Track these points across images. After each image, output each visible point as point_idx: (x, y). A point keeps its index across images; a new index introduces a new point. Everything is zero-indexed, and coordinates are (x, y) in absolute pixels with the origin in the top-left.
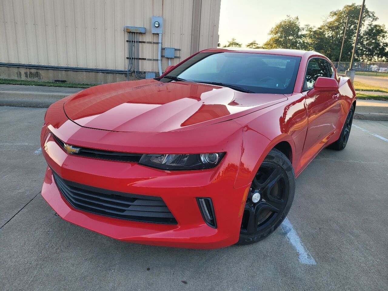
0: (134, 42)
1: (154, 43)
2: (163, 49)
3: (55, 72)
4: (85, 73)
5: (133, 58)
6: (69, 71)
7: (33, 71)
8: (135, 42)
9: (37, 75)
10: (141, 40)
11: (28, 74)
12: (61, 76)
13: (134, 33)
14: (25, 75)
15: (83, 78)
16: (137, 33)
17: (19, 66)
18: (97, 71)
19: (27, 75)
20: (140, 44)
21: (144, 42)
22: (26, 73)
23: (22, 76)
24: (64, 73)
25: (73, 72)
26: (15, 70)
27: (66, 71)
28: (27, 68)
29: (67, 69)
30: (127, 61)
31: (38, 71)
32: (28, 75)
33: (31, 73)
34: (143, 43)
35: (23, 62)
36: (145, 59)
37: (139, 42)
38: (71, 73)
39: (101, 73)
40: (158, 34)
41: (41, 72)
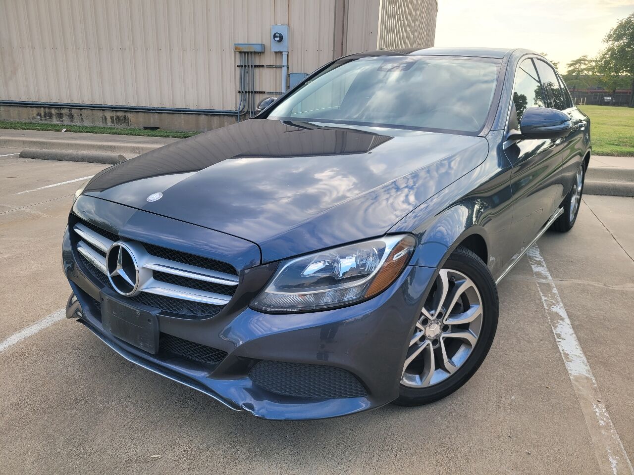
0: (247, 67)
1: (277, 67)
2: (288, 75)
3: (146, 115)
4: (183, 116)
5: (246, 92)
6: (163, 114)
7: (121, 114)
8: (249, 66)
9: (125, 120)
10: (257, 64)
11: (115, 119)
12: (153, 120)
13: (248, 53)
14: (110, 120)
15: (180, 122)
16: (251, 52)
17: (103, 108)
18: (198, 113)
19: (113, 120)
20: (257, 70)
21: (262, 66)
22: (112, 118)
23: (108, 122)
24: (156, 116)
25: (168, 114)
26: (100, 114)
27: (159, 113)
28: (113, 111)
29: (160, 111)
30: (239, 95)
31: (126, 114)
32: (115, 121)
33: (118, 117)
34: (261, 69)
35: (109, 102)
36: (264, 92)
37: (255, 66)
38: (165, 116)
39: (203, 116)
40: (281, 53)
41: (129, 115)
